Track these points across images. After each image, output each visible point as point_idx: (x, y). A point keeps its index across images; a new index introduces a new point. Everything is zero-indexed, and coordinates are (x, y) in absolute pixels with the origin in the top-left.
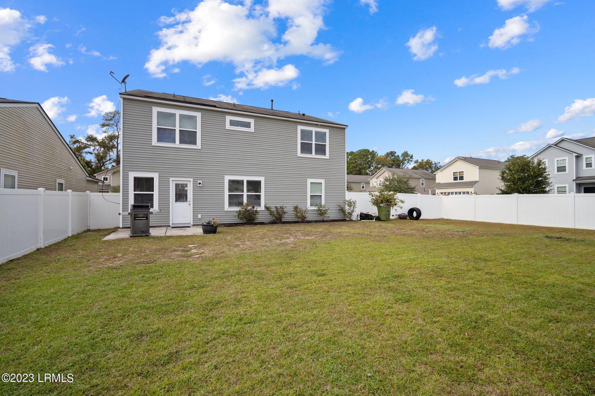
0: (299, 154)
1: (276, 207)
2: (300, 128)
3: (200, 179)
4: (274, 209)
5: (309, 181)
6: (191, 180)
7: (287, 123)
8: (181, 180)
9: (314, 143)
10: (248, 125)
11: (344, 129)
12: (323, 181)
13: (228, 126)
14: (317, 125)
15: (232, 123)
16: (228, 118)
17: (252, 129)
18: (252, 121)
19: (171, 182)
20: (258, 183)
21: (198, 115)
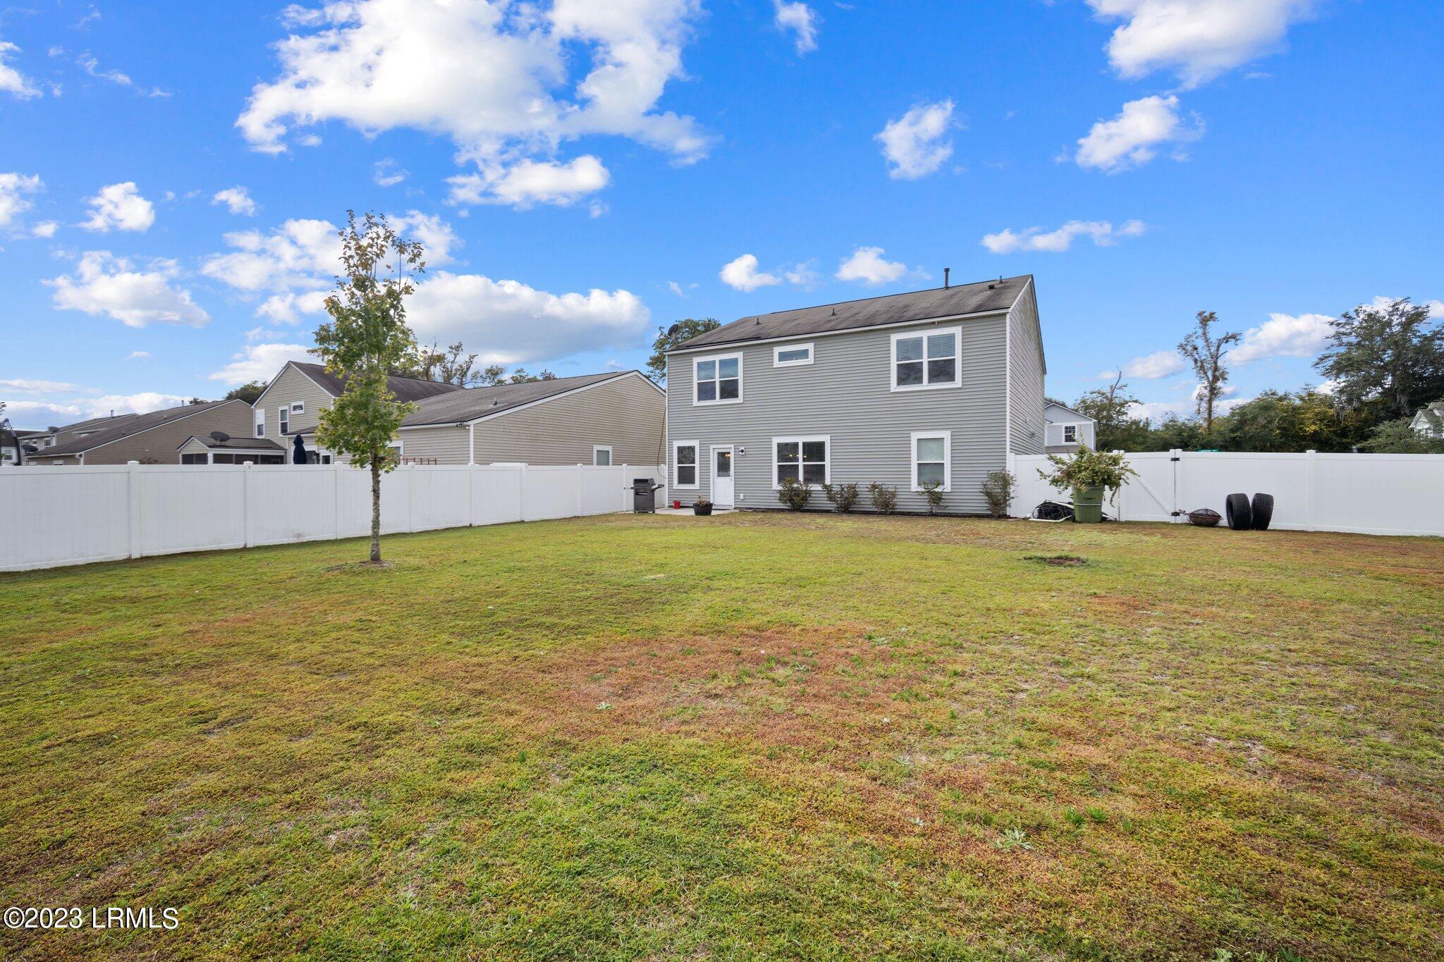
0: (894, 386)
1: (841, 485)
2: (895, 338)
3: (742, 444)
4: (836, 489)
5: (915, 436)
6: (732, 446)
7: (871, 336)
8: (723, 448)
9: (925, 360)
10: (804, 354)
11: (1004, 315)
12: (946, 435)
13: (777, 363)
14: (934, 323)
15: (783, 356)
16: (777, 350)
17: (810, 360)
18: (810, 346)
19: (711, 450)
20: (821, 446)
21: (739, 355)
